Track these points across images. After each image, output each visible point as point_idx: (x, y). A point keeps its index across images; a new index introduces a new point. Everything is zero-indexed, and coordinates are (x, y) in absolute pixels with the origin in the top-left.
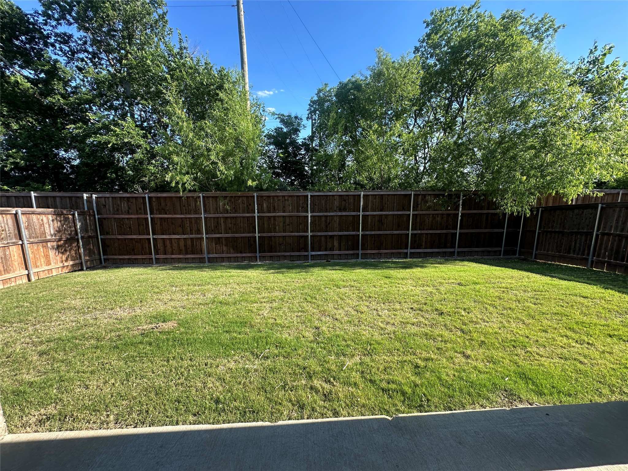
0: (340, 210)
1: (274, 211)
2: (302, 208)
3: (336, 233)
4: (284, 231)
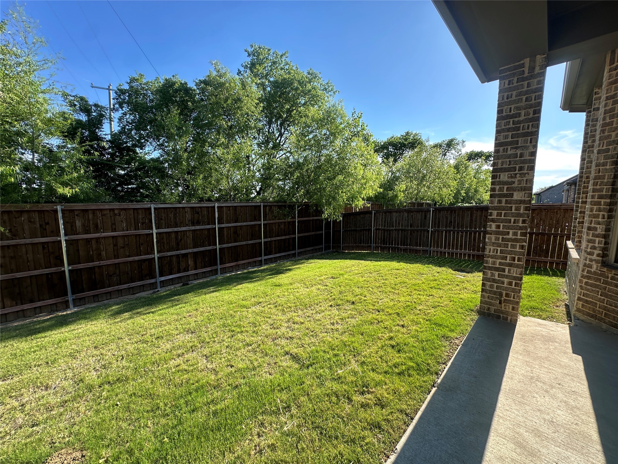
0: (193, 224)
1: (97, 230)
2: (143, 224)
3: (190, 251)
4: (116, 257)
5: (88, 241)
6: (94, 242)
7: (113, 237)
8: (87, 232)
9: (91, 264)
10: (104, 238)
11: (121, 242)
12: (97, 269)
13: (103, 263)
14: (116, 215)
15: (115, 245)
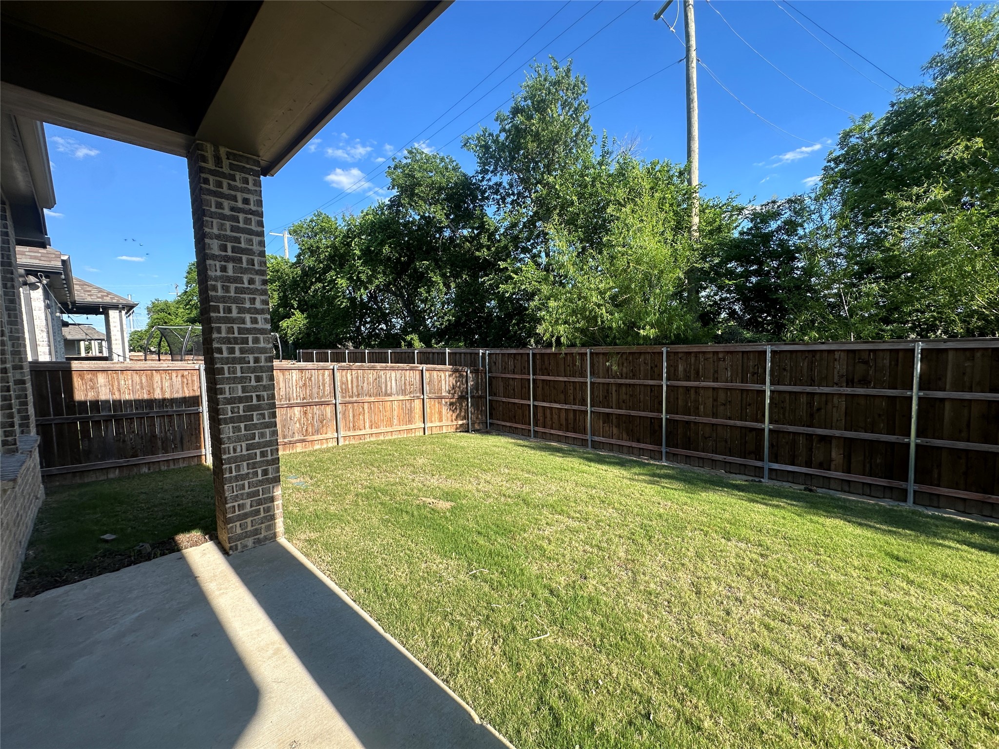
0: (850, 383)
1: (697, 378)
2: (753, 374)
3: (837, 433)
4: (715, 415)
5: (688, 389)
6: (693, 391)
7: (714, 389)
8: (688, 379)
9: (687, 418)
10: (704, 388)
11: (722, 396)
12: (692, 425)
13: (699, 419)
14: (719, 359)
15: (715, 400)
